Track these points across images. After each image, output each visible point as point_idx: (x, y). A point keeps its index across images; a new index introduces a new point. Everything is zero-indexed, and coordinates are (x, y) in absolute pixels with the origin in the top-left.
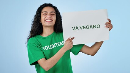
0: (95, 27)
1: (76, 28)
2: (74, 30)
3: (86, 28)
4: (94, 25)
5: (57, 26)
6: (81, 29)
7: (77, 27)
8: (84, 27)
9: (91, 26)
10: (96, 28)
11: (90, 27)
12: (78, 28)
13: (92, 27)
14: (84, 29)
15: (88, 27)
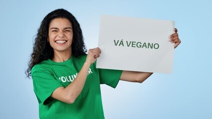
0: (151, 46)
1: (120, 44)
2: (116, 45)
3: (136, 46)
4: (149, 44)
5: (76, 49)
6: (128, 46)
7: (122, 41)
8: (134, 43)
9: (145, 43)
10: (152, 48)
11: (143, 46)
12: (123, 44)
13: (146, 46)
14: (132, 46)
15: (139, 44)
